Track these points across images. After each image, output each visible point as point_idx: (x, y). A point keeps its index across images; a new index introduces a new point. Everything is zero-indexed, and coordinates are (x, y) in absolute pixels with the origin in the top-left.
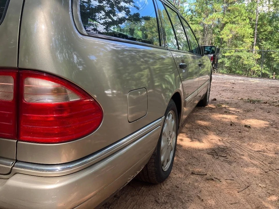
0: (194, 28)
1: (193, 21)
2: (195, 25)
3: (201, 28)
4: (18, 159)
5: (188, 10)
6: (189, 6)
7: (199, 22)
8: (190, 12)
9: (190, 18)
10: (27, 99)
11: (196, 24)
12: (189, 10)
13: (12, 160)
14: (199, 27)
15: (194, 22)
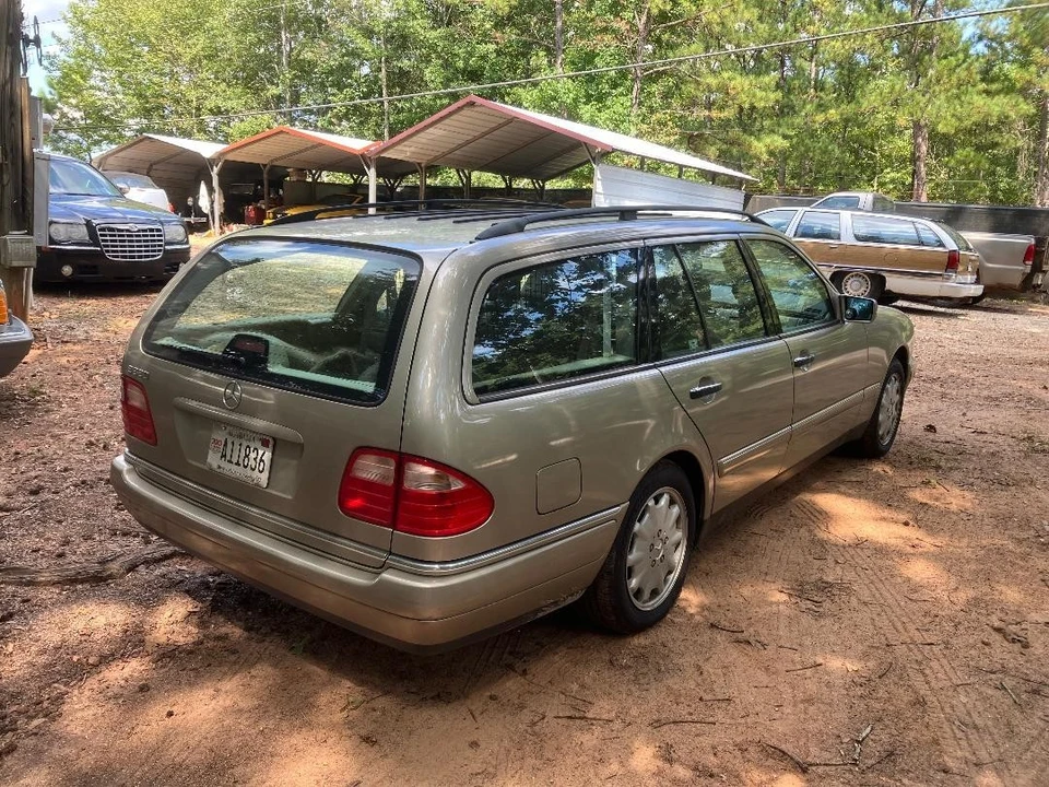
0: (997, 109)
1: (993, 81)
2: (1002, 96)
3: (1025, 107)
4: (393, 551)
5: (976, 38)
6: (981, 23)
7: (1018, 86)
8: (981, 47)
9: (981, 73)
10: (407, 485)
11: (1007, 94)
12: (980, 38)
13: (385, 551)
14: (1017, 105)
15: (994, 87)
